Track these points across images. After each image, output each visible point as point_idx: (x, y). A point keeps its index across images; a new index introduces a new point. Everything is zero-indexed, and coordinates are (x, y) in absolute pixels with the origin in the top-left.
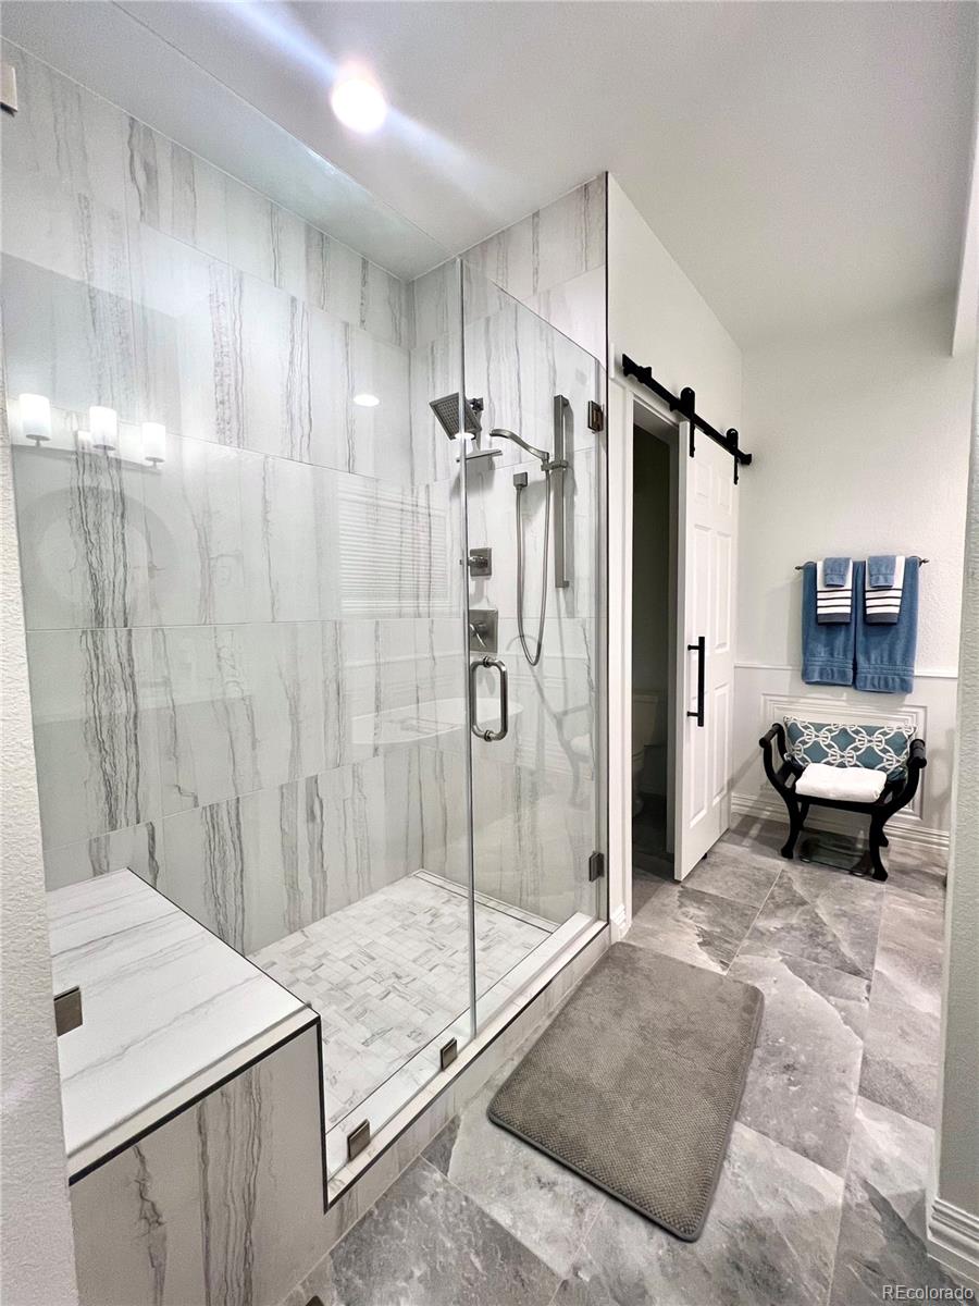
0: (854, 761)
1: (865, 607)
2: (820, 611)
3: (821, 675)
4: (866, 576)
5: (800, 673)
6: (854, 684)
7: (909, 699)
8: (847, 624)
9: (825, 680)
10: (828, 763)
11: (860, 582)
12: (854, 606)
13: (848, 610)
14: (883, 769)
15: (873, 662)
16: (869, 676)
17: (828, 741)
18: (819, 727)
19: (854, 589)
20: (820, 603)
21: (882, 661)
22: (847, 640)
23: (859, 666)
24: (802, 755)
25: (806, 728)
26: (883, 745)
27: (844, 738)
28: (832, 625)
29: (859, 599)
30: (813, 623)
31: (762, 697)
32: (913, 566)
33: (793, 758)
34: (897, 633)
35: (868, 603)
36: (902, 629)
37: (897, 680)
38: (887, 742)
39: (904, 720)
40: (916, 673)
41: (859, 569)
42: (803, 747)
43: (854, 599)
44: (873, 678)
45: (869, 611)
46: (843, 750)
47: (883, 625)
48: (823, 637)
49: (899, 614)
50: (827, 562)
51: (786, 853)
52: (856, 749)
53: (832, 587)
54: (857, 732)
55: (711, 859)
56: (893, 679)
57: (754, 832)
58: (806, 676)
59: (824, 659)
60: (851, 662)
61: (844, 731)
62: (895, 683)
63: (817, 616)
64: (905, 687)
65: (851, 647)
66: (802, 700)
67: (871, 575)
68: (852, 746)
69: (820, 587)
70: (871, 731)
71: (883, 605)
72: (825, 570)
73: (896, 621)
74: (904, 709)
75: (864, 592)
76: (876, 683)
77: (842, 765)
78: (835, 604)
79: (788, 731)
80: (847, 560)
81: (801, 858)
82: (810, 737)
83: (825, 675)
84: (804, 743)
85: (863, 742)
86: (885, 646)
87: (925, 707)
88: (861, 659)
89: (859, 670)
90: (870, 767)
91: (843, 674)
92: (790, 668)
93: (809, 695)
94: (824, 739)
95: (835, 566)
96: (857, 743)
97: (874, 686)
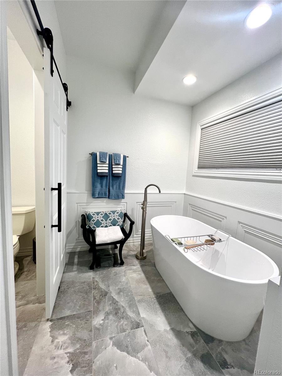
0: (110, 224)
1: (112, 171)
2: (99, 171)
3: (99, 195)
4: (113, 159)
5: (91, 194)
6: (109, 198)
7: (123, 200)
8: (107, 176)
9: (100, 196)
10: (102, 227)
11: (111, 162)
12: (109, 170)
13: (107, 171)
14: (118, 225)
15: (114, 189)
16: (113, 194)
17: (102, 218)
18: (98, 213)
19: (109, 164)
20: (98, 168)
21: (117, 189)
22: (107, 182)
23: (110, 191)
24: (93, 225)
25: (94, 214)
26: (118, 217)
27: (106, 216)
28: (102, 176)
29: (111, 168)
30: (96, 176)
31: (76, 204)
32: (125, 158)
33: (90, 227)
34: (121, 179)
35: (114, 169)
36: (122, 178)
37: (121, 195)
38: (119, 216)
39: (121, 207)
40: (125, 192)
41: (110, 156)
42: (93, 223)
43: (109, 167)
44: (114, 195)
45: (114, 172)
46: (106, 221)
47: (117, 177)
48: (99, 181)
49: (122, 173)
50: (100, 153)
51: (92, 268)
52: (110, 220)
53: (103, 162)
54: (110, 214)
55: (62, 288)
56: (120, 195)
57: (76, 260)
58: (93, 196)
59: (99, 189)
60: (108, 189)
61: (106, 214)
62: (120, 196)
63: (97, 173)
64: (123, 197)
65: (108, 184)
66: (92, 204)
67: (114, 160)
68: (109, 219)
69: (98, 162)
70: (114, 212)
71: (117, 170)
72: (100, 156)
73: (121, 176)
74: (122, 204)
75: (112, 165)
76: (115, 196)
77: (106, 227)
78: (103, 169)
79: (87, 217)
80: (107, 153)
81: (97, 267)
82: (95, 218)
83: (100, 195)
84: (93, 221)
85: (112, 217)
86: (118, 184)
87: (127, 203)
88: (111, 188)
89: (110, 192)
90: (114, 225)
91: (105, 194)
92: (87, 192)
93: (94, 202)
94: (100, 218)
95: (103, 155)
96: (110, 218)
97: (114, 197)
